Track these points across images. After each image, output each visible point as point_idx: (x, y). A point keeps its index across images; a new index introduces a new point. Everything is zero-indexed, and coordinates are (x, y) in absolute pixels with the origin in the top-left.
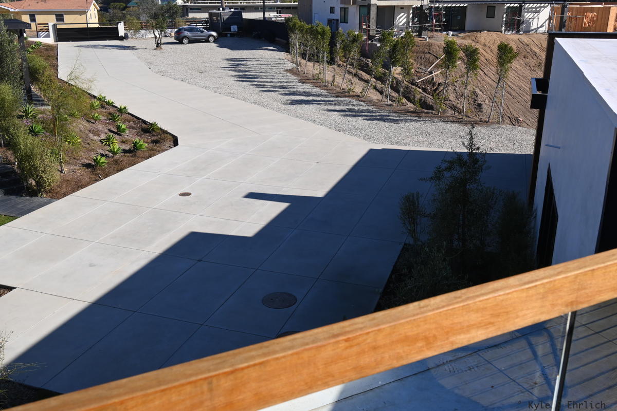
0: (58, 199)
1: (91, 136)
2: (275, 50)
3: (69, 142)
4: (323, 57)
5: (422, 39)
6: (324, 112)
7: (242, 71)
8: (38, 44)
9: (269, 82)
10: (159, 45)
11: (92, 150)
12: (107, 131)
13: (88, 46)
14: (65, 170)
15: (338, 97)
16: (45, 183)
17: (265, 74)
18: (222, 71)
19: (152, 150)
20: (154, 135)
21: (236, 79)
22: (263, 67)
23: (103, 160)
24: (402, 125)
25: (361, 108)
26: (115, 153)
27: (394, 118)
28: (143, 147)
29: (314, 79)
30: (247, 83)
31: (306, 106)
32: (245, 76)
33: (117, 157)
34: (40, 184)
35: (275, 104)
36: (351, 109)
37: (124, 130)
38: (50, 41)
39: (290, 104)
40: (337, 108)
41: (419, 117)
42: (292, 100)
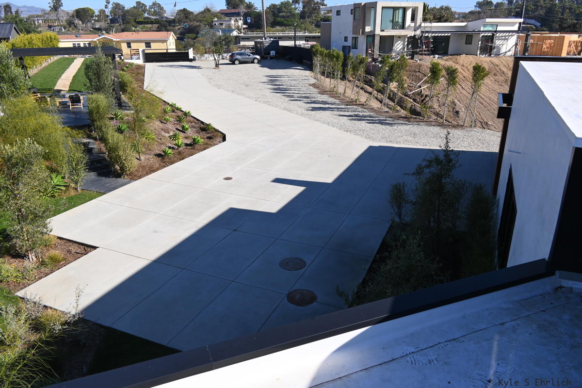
0: (136, 180)
1: (163, 133)
2: (302, 69)
3: (146, 138)
4: (337, 75)
5: (414, 61)
6: (336, 117)
7: (277, 85)
8: (131, 64)
9: (296, 94)
10: (217, 65)
11: (163, 144)
12: (175, 129)
13: (166, 66)
14: (142, 158)
15: (347, 105)
16: (127, 168)
17: (294, 88)
18: (262, 85)
19: (207, 144)
20: (209, 133)
21: (272, 91)
22: (292, 82)
23: (170, 151)
24: (395, 127)
25: (365, 114)
26: (179, 147)
27: (390, 122)
28: (200, 141)
29: (330, 92)
30: (280, 94)
31: (323, 111)
32: (279, 89)
33: (180, 149)
34: (122, 169)
35: (300, 110)
36: (357, 114)
37: (187, 129)
38: (140, 62)
39: (311, 110)
40: (347, 114)
41: (409, 122)
42: (313, 108)
